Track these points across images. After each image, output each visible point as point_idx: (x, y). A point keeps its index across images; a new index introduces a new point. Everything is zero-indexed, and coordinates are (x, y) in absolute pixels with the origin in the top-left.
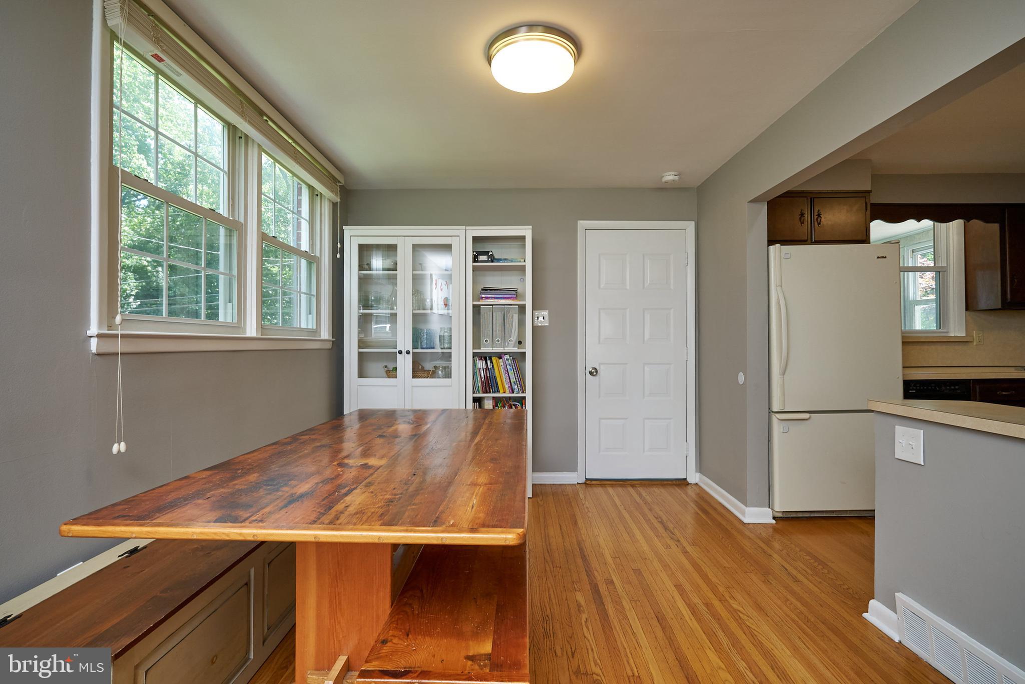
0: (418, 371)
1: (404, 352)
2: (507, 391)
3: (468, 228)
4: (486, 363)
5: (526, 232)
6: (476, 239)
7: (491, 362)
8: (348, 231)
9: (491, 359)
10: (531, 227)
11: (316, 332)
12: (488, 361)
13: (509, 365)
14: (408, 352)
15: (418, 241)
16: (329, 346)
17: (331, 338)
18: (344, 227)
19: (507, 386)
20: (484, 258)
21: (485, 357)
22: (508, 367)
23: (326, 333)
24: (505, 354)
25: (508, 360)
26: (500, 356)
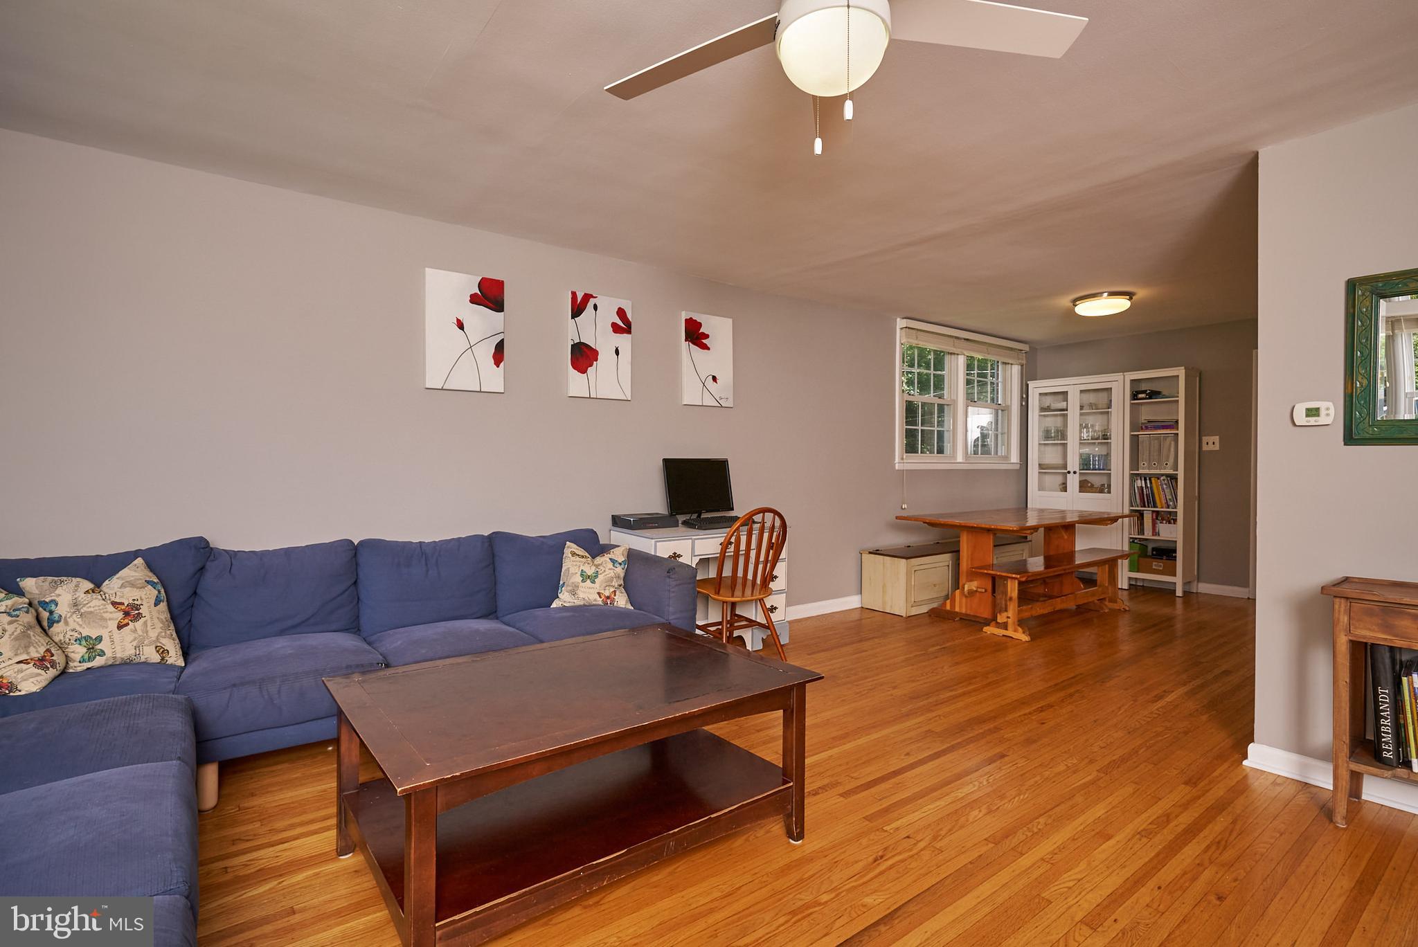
0: (1084, 486)
1: (1072, 472)
2: (1164, 505)
3: (1125, 374)
4: (1146, 483)
5: (1180, 372)
6: (1133, 381)
7: (1151, 483)
8: (1031, 384)
9: (1150, 479)
10: (1183, 368)
11: (1007, 457)
12: (1148, 481)
13: (1166, 484)
14: (1075, 473)
15: (1084, 387)
16: (1017, 467)
17: (1019, 461)
18: (1028, 382)
19: (1164, 502)
20: (1143, 396)
21: (1145, 477)
22: (1165, 486)
23: (1015, 458)
24: (1162, 475)
25: (1164, 480)
26: (1158, 477)
